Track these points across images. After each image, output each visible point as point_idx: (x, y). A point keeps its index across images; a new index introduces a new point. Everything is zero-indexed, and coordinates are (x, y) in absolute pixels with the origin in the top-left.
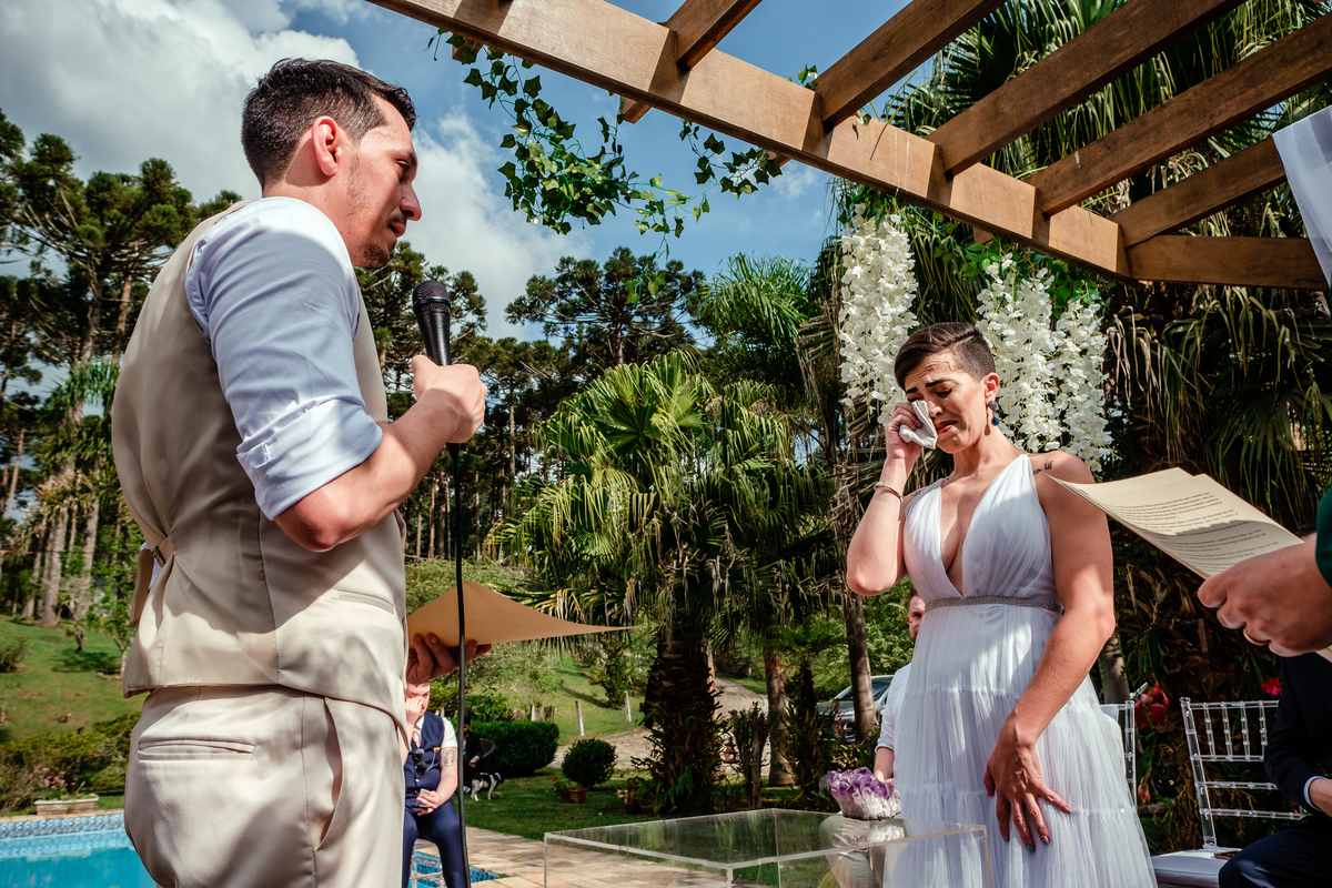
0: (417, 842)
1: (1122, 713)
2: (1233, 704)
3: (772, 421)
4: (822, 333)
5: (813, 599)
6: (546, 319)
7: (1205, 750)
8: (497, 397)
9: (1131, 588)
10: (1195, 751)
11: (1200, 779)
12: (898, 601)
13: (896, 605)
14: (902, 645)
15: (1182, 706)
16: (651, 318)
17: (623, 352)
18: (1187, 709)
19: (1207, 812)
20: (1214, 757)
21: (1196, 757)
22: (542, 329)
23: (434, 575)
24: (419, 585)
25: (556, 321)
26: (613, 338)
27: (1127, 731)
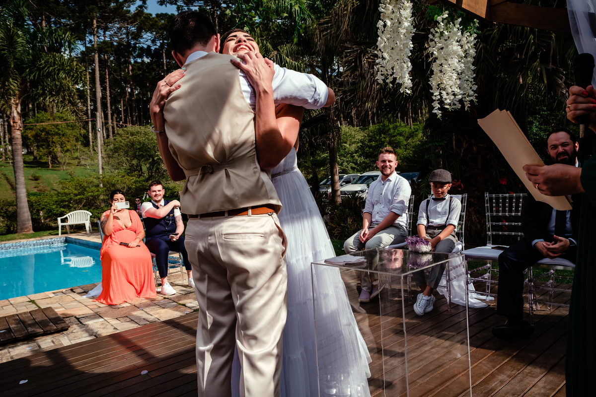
0: (170, 252)
1: (462, 198)
2: (504, 195)
3: (300, 64)
4: (330, 25)
5: (318, 145)
6: (178, 4)
7: (492, 211)
8: (156, 45)
9: (454, 142)
10: (488, 212)
11: (489, 222)
12: (346, 143)
13: (345, 145)
14: (347, 162)
15: (485, 195)
16: (230, 5)
17: (218, 22)
18: (487, 197)
19: (489, 233)
20: (495, 214)
21: (488, 214)
22: (176, 9)
23: (137, 132)
24: (130, 137)
25: (183, 5)
26: (213, 14)
27: (463, 204)
